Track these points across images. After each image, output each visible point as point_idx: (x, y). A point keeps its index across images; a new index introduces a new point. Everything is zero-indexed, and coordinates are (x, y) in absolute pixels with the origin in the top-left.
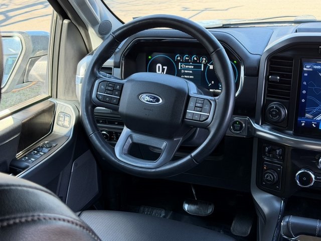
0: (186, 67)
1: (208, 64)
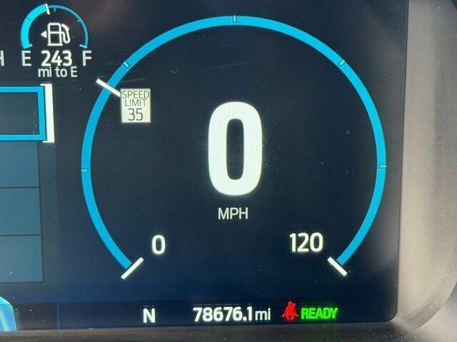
1: (99, 82)
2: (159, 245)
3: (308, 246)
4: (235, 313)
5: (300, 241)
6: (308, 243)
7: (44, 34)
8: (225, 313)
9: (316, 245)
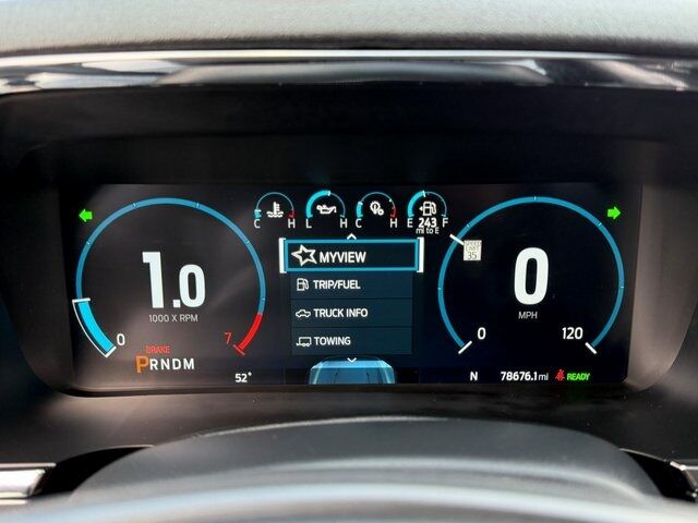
0: (324, 258)
1: (452, 236)
2: (482, 333)
3: (573, 335)
4: (527, 376)
5: (568, 332)
6: (574, 333)
7: (421, 209)
8: (520, 376)
9: (579, 335)
